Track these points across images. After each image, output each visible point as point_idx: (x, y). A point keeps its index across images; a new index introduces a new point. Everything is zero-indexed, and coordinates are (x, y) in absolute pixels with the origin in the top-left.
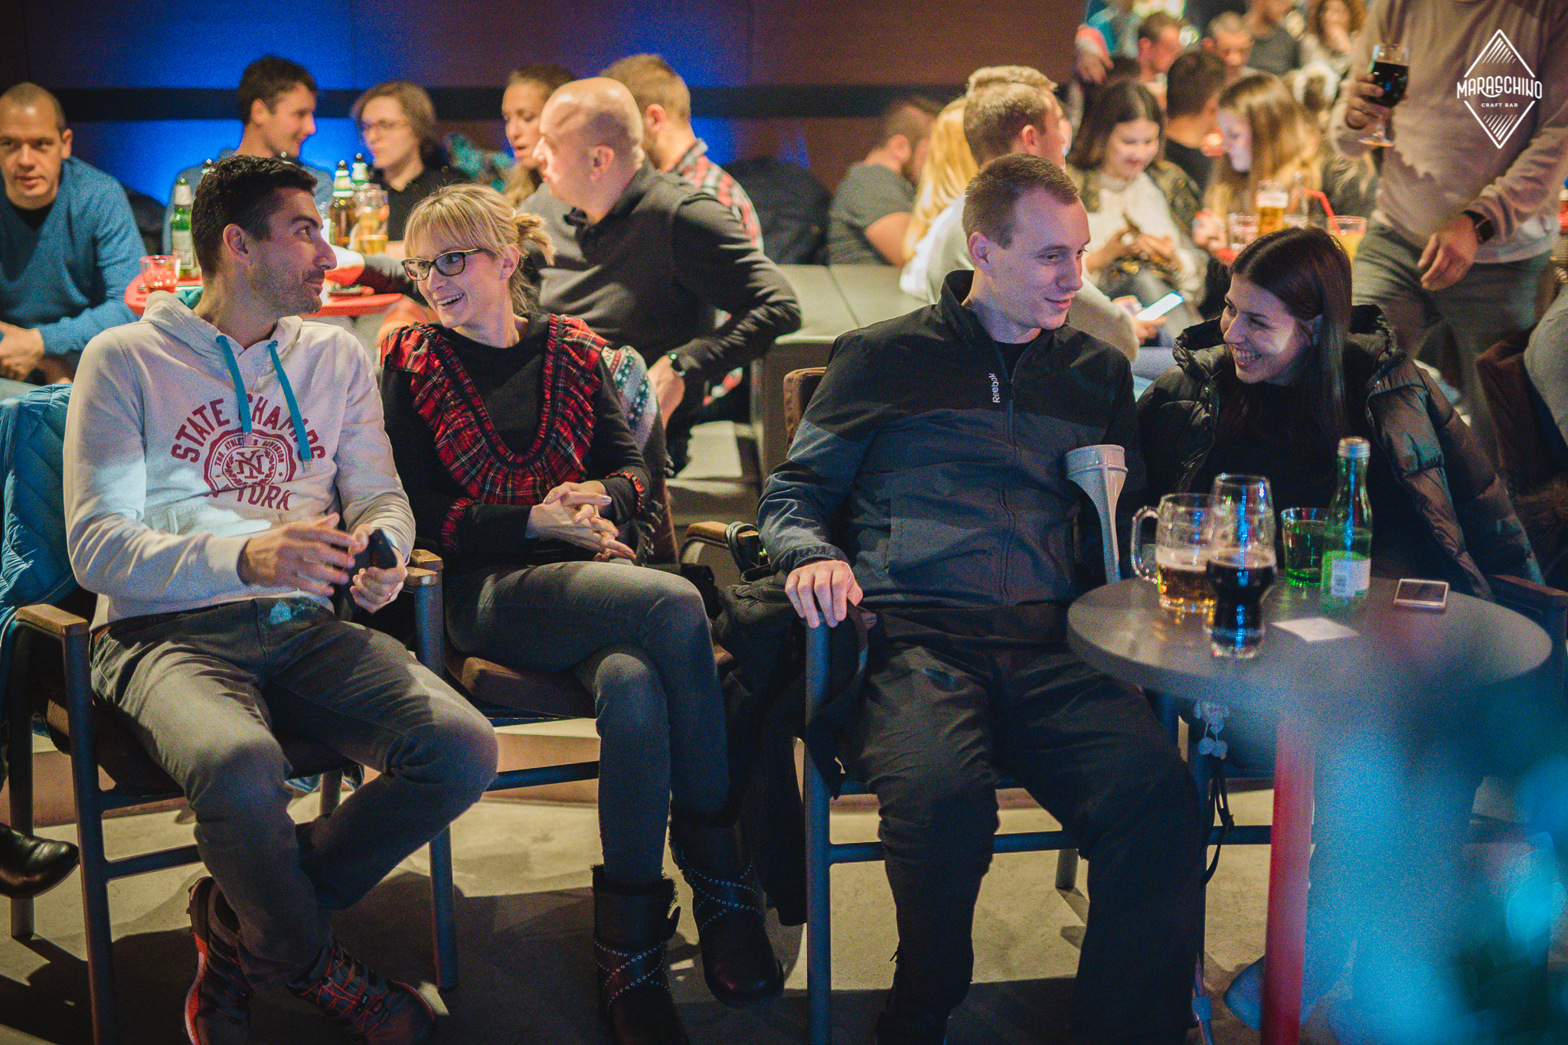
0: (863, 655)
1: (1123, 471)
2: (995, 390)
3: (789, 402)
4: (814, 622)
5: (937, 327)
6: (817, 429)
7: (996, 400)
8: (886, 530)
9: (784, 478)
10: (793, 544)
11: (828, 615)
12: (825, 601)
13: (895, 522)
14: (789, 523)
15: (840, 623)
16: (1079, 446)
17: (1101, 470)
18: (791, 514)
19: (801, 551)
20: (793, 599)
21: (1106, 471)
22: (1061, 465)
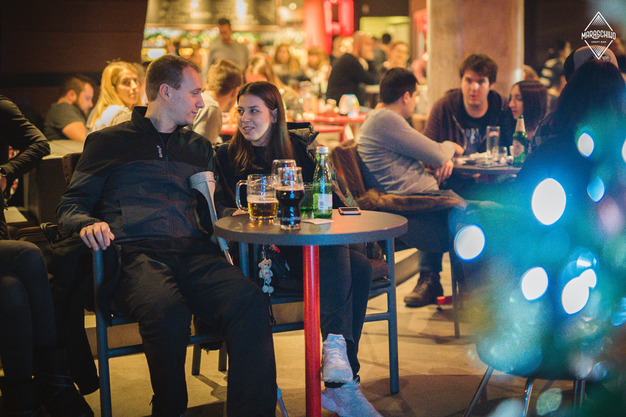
0: (120, 260)
1: (214, 182)
2: (160, 152)
3: (66, 166)
4: (96, 248)
5: (132, 128)
6: (82, 174)
7: (161, 156)
8: (120, 213)
9: (69, 196)
10: (79, 221)
11: (102, 244)
12: (100, 239)
13: (123, 209)
14: (75, 213)
15: (108, 247)
16: (196, 173)
17: (206, 182)
18: (75, 209)
19: (84, 222)
20: (85, 240)
21: (208, 183)
22: (188, 182)
